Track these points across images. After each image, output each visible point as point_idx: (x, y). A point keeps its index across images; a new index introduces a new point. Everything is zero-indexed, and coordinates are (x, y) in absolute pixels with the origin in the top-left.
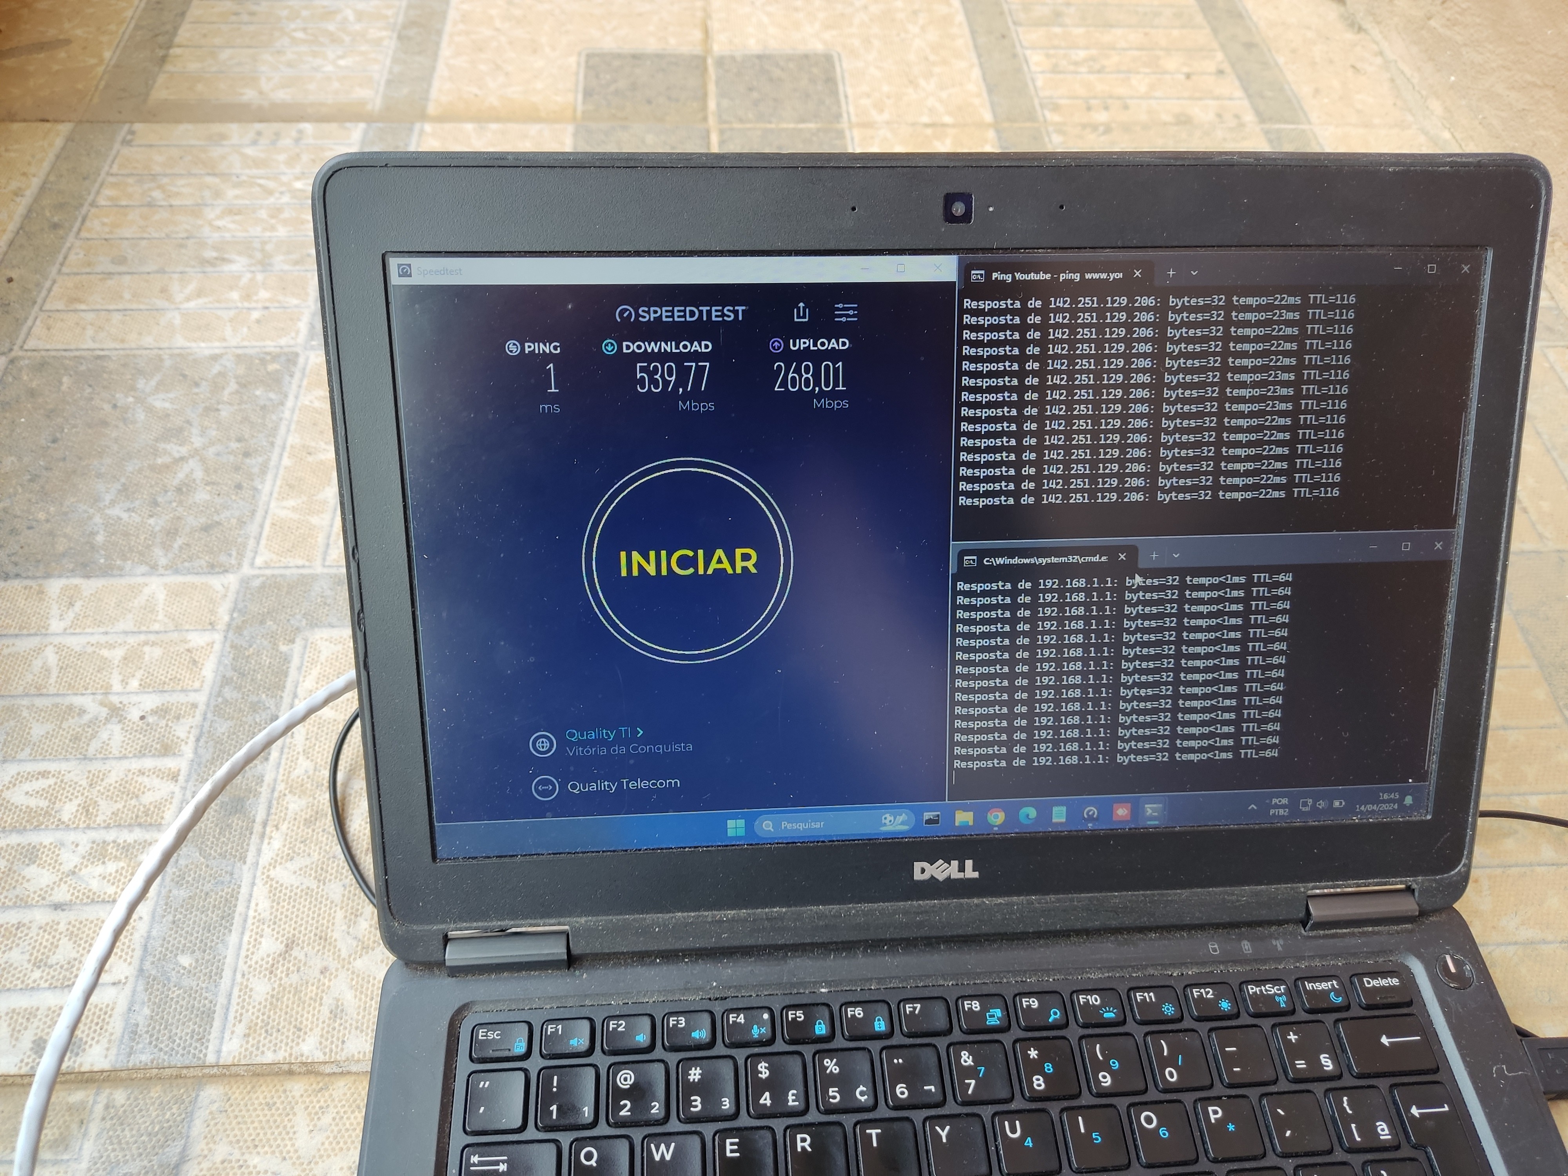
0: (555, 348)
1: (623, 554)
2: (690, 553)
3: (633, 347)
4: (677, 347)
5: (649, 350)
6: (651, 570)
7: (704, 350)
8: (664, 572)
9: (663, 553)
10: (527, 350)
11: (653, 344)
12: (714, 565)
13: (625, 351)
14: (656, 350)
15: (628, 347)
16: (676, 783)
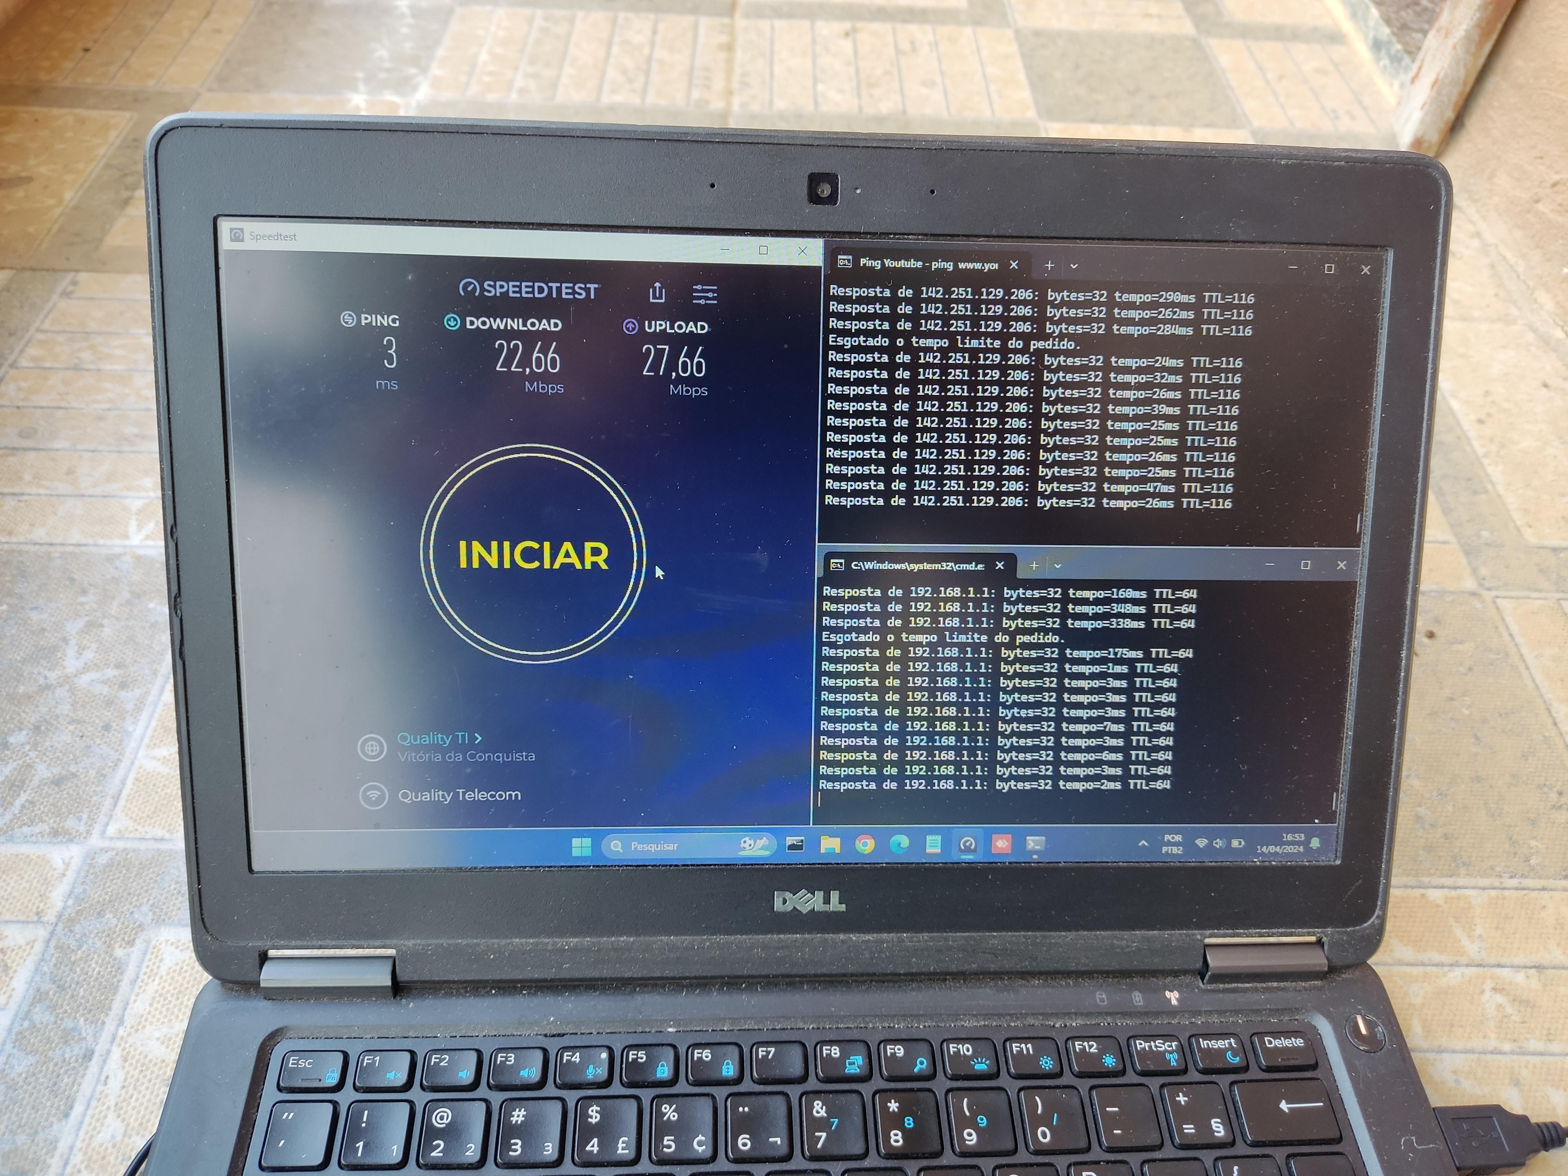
0: (394, 321)
1: (463, 544)
2: (536, 546)
3: (478, 323)
4: (525, 325)
5: (495, 327)
6: (494, 563)
7: (553, 329)
8: (507, 565)
9: (507, 545)
10: (363, 322)
11: (498, 320)
12: (561, 559)
13: (468, 326)
14: (502, 327)
15: (472, 323)
16: (516, 795)
